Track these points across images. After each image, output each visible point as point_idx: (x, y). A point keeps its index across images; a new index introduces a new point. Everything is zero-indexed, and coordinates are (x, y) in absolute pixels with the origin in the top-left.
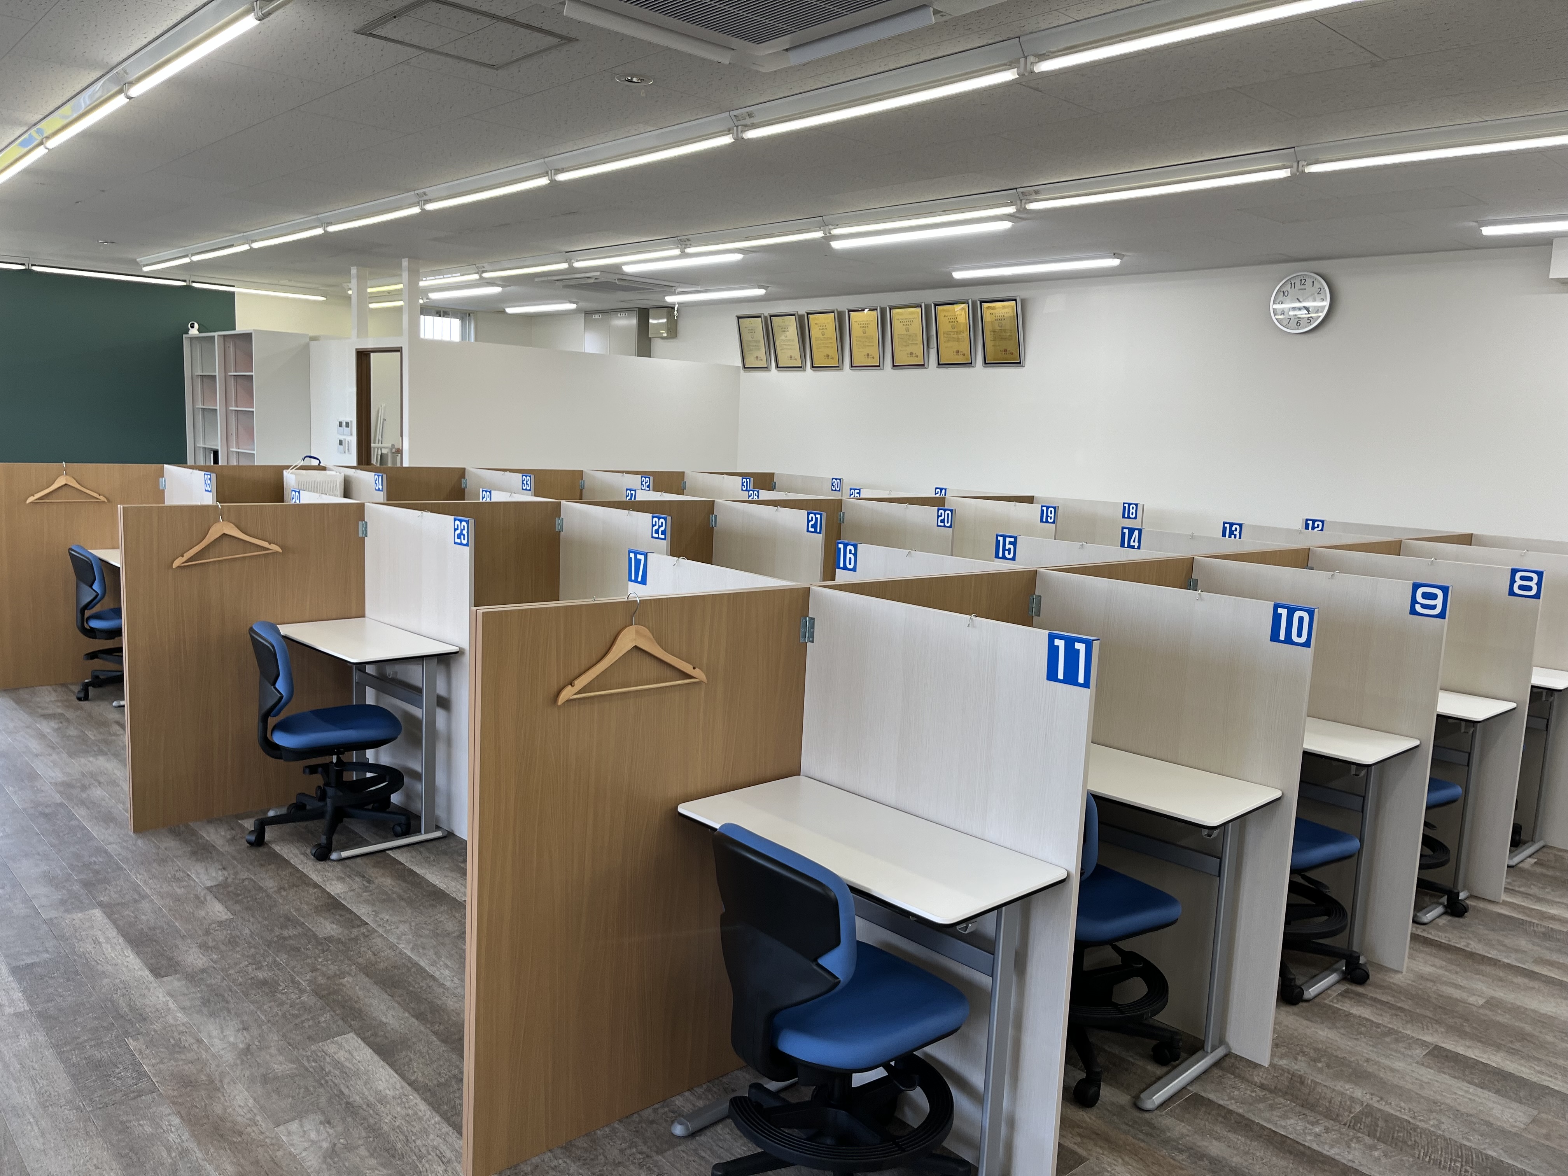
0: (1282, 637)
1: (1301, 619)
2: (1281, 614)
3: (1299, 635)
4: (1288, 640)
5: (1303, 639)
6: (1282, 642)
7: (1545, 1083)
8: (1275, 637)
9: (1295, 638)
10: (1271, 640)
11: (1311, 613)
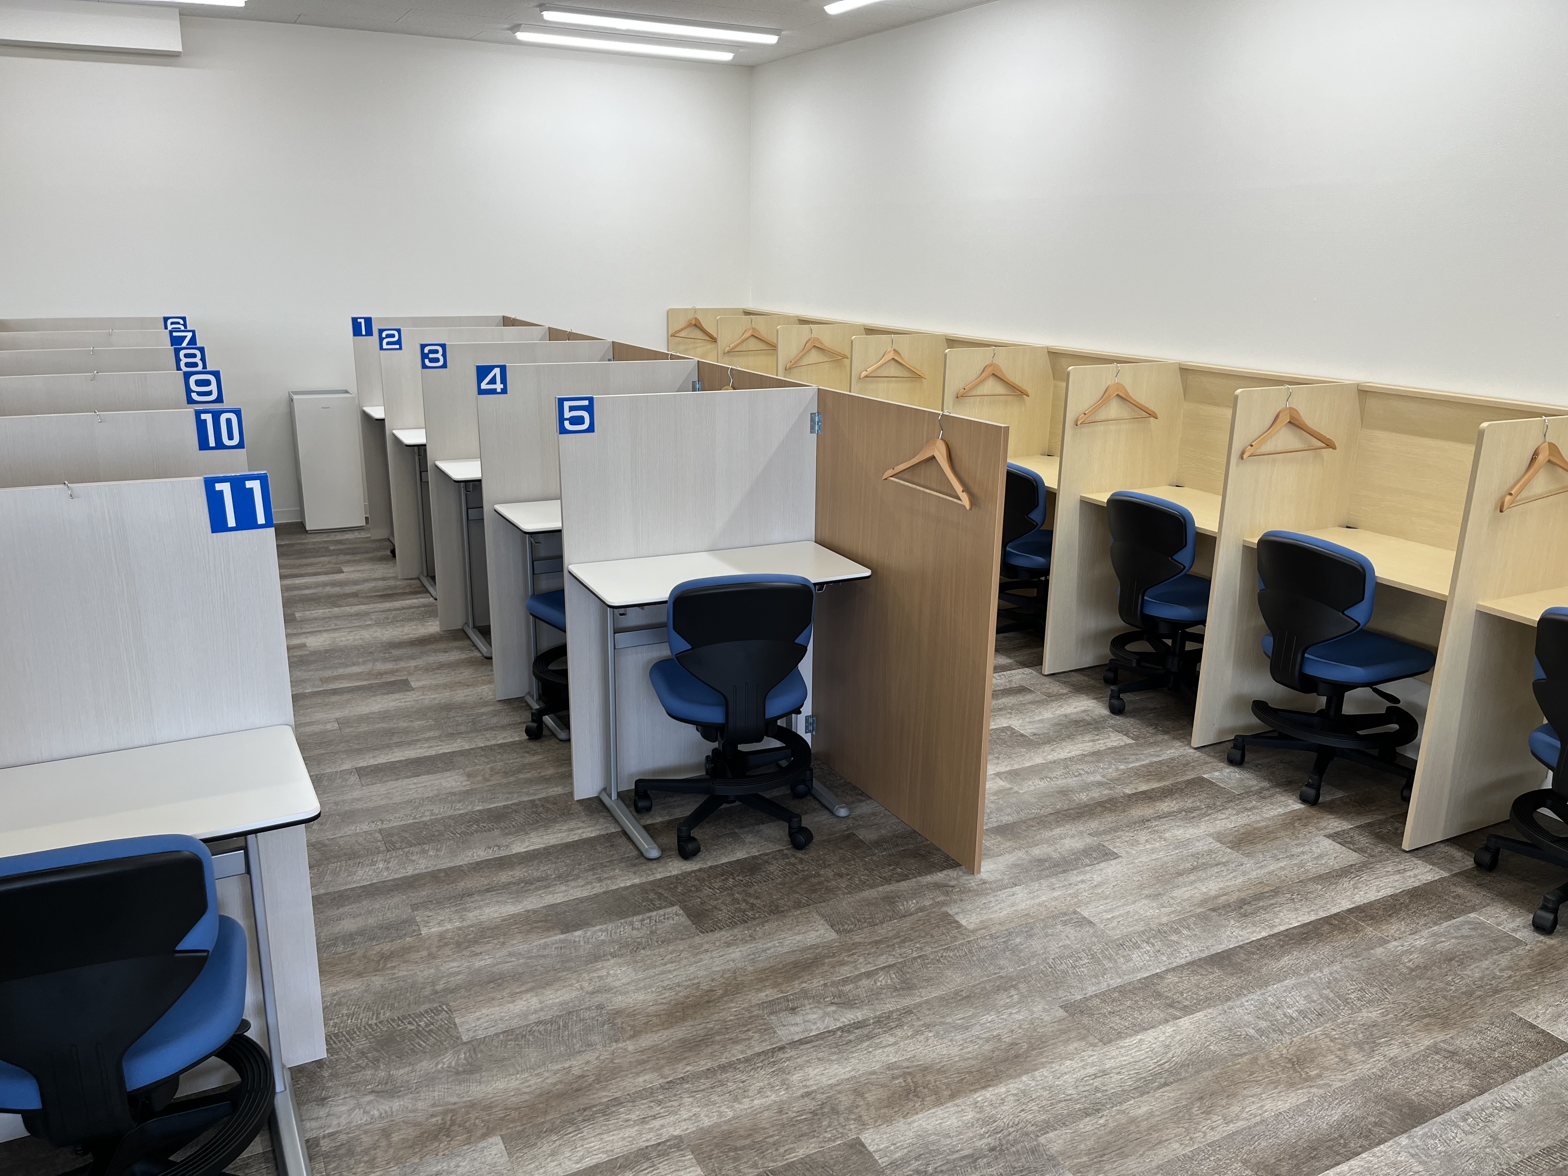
0: (212, 443)
1: (229, 421)
2: (205, 420)
3: (231, 437)
4: (220, 445)
5: (236, 441)
6: (213, 448)
7: (441, 752)
8: (203, 445)
9: (226, 441)
10: (200, 450)
11: (238, 413)
